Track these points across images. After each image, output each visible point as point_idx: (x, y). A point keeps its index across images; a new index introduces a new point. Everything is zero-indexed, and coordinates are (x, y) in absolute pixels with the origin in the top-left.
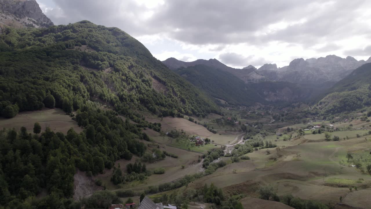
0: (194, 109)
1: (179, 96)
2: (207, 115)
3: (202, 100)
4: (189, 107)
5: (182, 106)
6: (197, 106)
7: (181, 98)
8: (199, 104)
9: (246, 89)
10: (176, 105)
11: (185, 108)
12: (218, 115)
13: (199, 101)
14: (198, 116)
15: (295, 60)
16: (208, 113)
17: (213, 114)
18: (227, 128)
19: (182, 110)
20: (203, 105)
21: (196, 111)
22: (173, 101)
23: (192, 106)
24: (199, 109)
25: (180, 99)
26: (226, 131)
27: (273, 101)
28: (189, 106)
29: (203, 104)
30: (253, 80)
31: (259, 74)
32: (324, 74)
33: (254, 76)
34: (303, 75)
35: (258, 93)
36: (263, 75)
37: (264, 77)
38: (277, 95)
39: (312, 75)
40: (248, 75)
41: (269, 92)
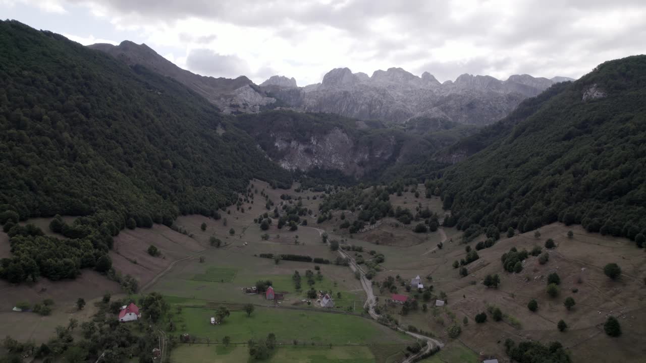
30: (245, 105)
31: (259, 92)
32: (397, 102)
33: (246, 96)
34: (361, 102)
35: (258, 146)
36: (270, 95)
37: (273, 100)
38: (314, 151)
39: (379, 101)
40: (232, 93)
41: (289, 141)
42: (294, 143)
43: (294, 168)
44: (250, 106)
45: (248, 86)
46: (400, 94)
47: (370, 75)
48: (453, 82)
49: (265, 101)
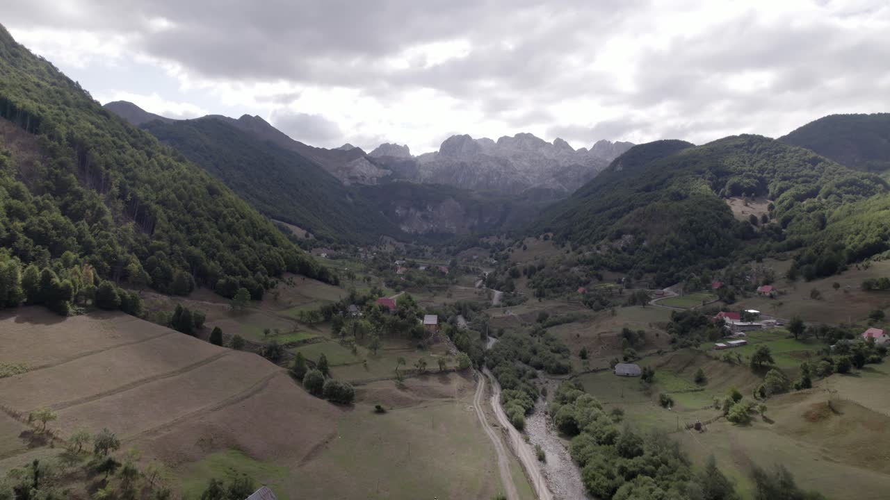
0: (203, 256)
1: (115, 190)
2: (272, 286)
3: (243, 217)
4: (176, 247)
5: (132, 240)
6: (216, 241)
7: (129, 198)
8: (226, 234)
9: (350, 200)
10: (89, 237)
11: (152, 251)
12: (319, 283)
13: (225, 217)
14: (228, 293)
15: (453, 137)
16: (275, 275)
17: (297, 279)
18: (402, 361)
19: (127, 262)
20: (250, 238)
21: (212, 265)
22: (76, 217)
23: (194, 242)
24: (227, 254)
25: (120, 205)
26: (399, 378)
27: (420, 233)
28: (173, 241)
29: (247, 235)
30: (363, 177)
31: (375, 164)
32: (519, 173)
33: (363, 168)
34: (478, 173)
35: (381, 212)
36: (385, 167)
37: (389, 172)
38: (430, 217)
39: (498, 172)
40: (348, 166)
41: (408, 209)
42: (412, 210)
43: (413, 231)
44: (368, 178)
45: (363, 158)
46: (526, 164)
47: (496, 140)
48: (589, 149)
49: (381, 173)
